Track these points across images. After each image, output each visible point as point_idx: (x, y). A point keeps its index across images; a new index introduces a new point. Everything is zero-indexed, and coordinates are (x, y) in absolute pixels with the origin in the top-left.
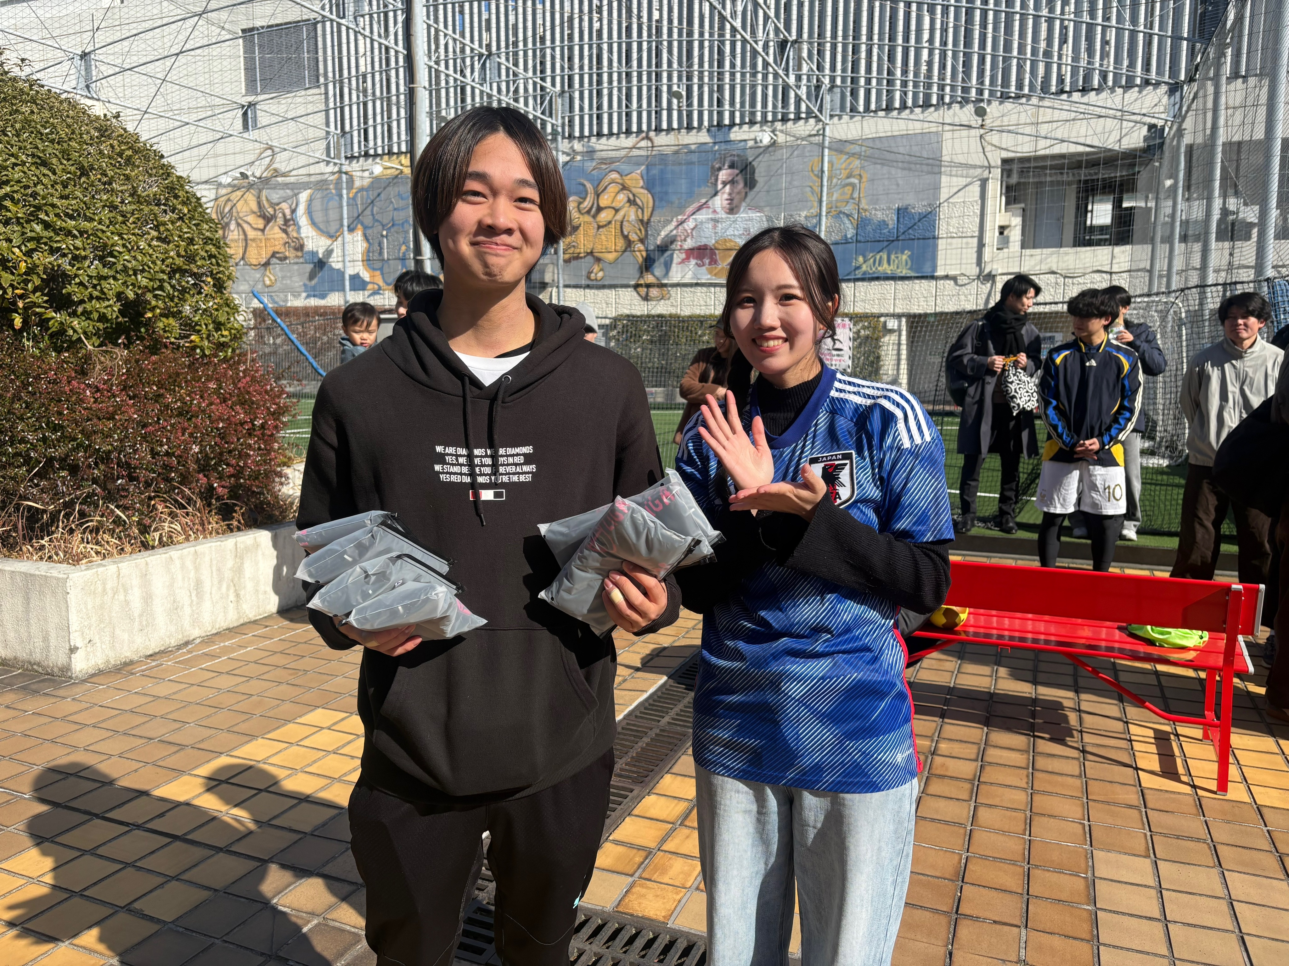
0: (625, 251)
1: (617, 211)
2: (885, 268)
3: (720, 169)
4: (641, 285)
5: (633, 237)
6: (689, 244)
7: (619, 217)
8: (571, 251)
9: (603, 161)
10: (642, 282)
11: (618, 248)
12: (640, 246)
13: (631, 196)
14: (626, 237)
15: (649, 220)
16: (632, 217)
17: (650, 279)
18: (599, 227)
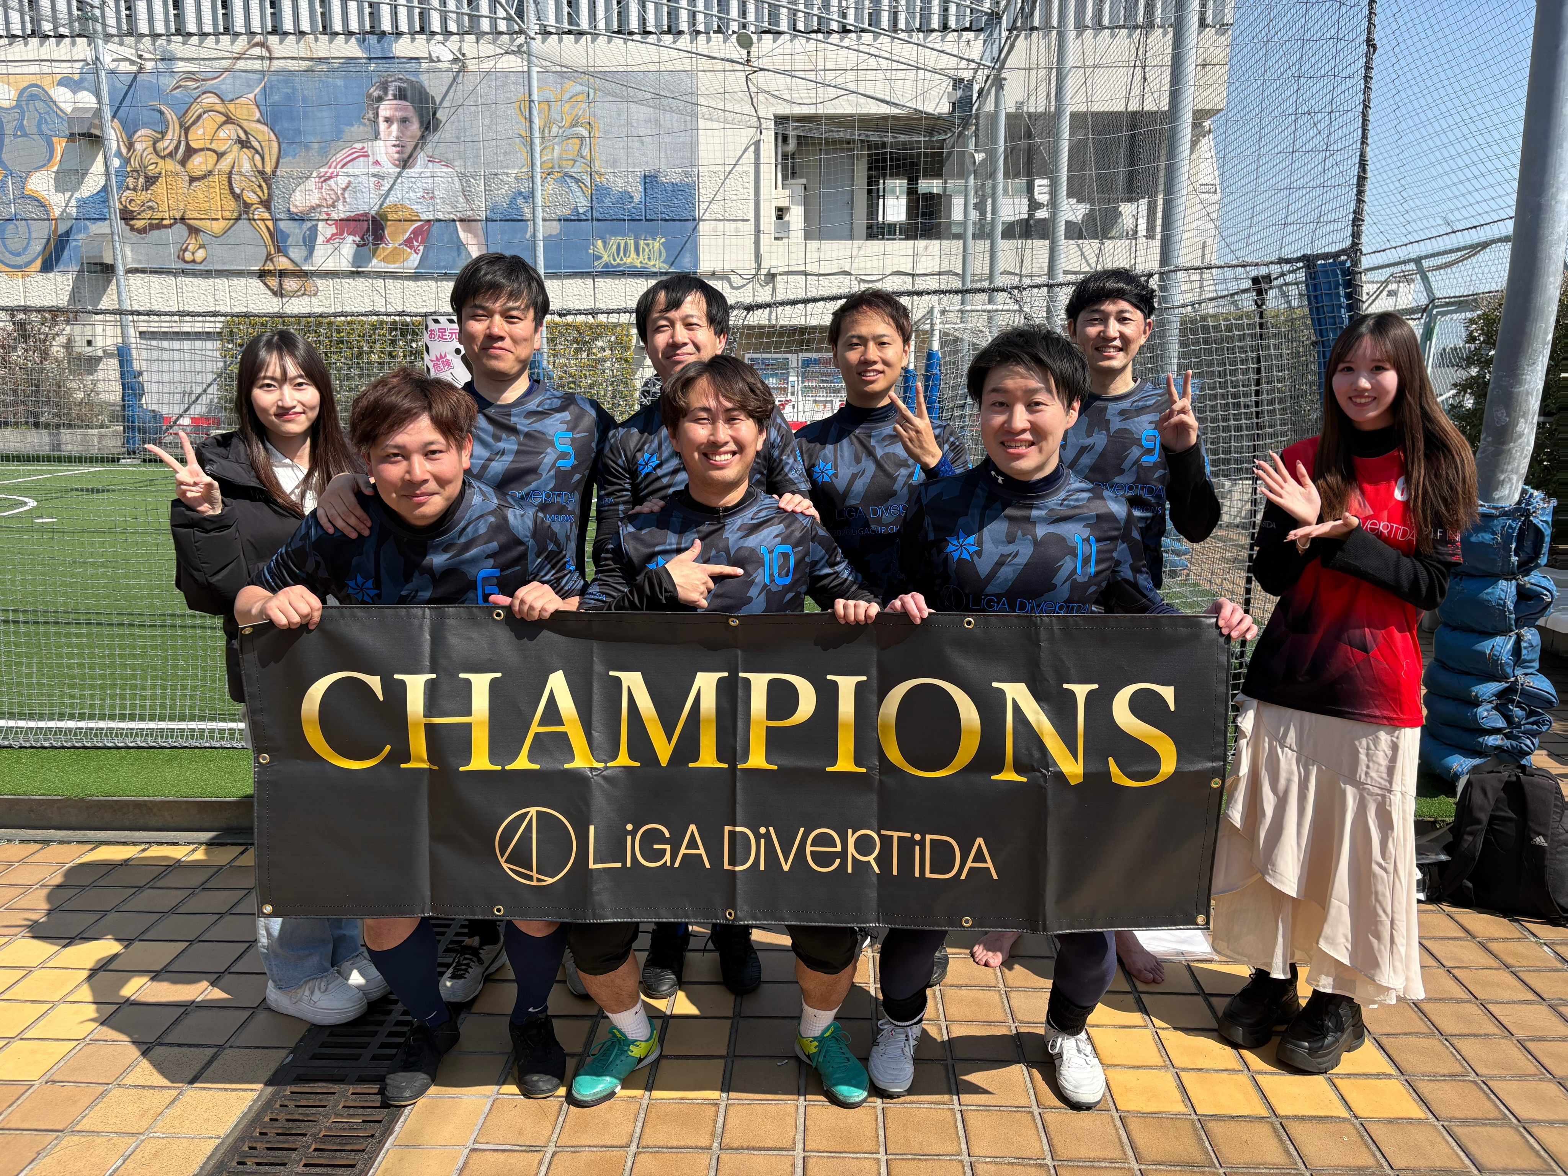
0: (237, 219)
4: (269, 273)
6: (341, 212)
8: (148, 214)
9: (190, 76)
10: (270, 267)
11: (227, 214)
13: (242, 135)
14: (237, 197)
15: (274, 172)
17: (283, 263)
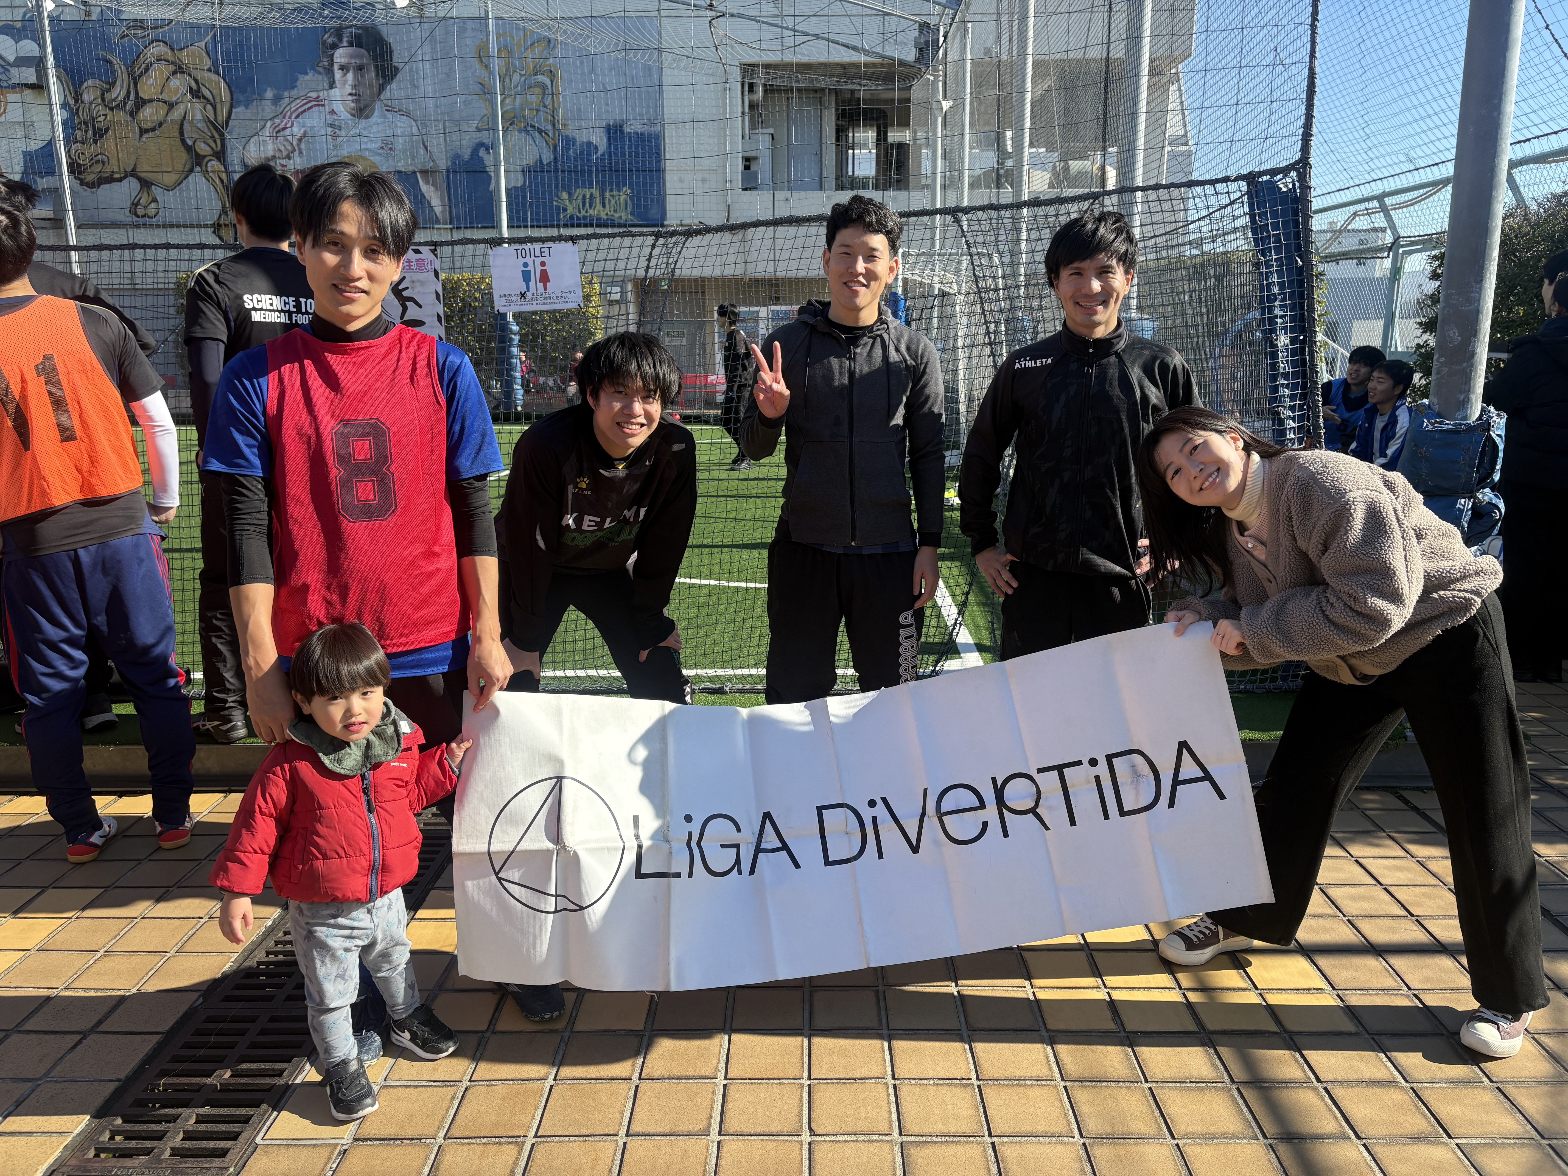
0: (190, 171)
1: (171, 106)
2: (598, 211)
3: (334, 46)
4: (225, 227)
5: (202, 148)
6: (298, 163)
7: (176, 114)
8: (98, 168)
9: (139, 24)
10: (225, 220)
12: (214, 165)
13: (193, 85)
14: (189, 149)
15: (227, 123)
16: (199, 116)
18: (143, 131)
